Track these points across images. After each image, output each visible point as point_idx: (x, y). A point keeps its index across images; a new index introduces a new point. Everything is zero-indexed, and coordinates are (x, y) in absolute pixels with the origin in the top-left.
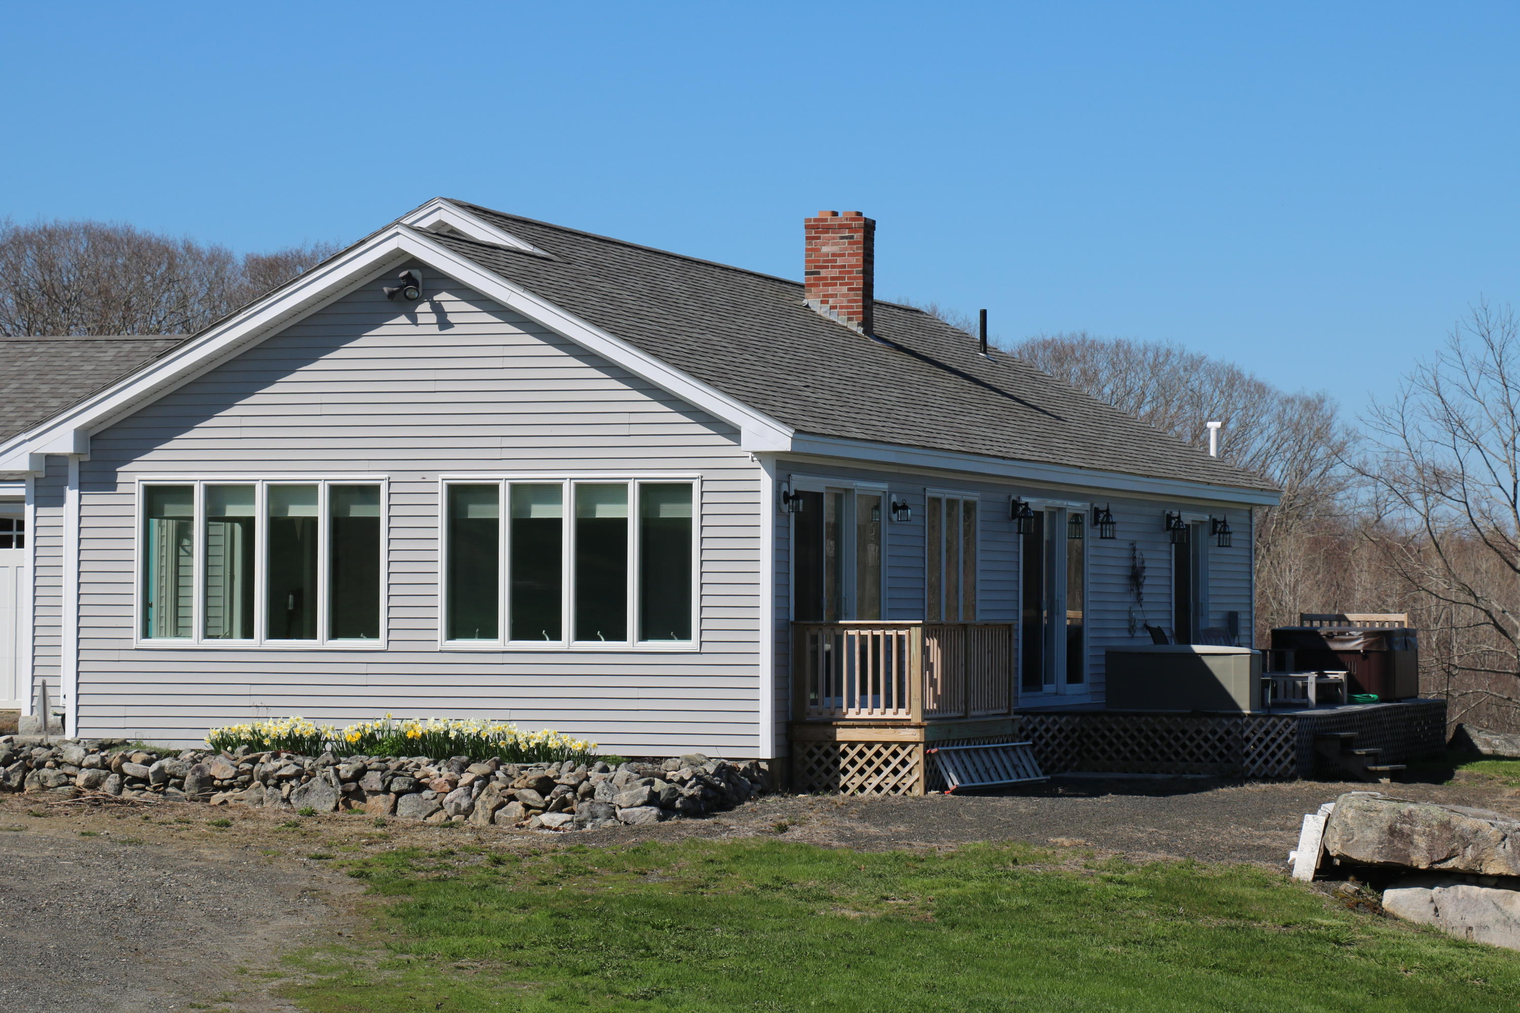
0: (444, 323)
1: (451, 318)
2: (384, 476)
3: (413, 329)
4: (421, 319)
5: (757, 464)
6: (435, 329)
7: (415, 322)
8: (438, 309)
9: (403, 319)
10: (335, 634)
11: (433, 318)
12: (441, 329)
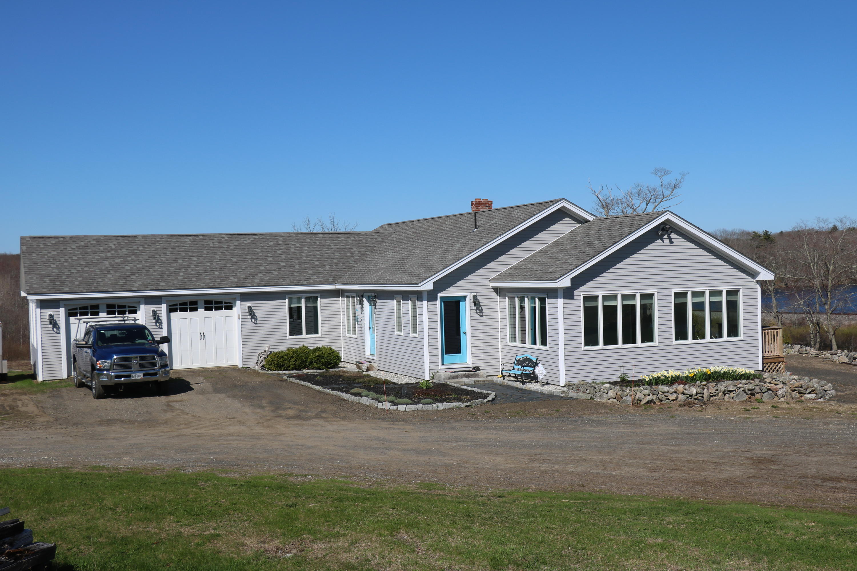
0: (671, 242)
1: (673, 240)
2: (656, 290)
3: (662, 244)
4: (665, 240)
5: (756, 284)
6: (669, 244)
7: (663, 242)
8: (670, 238)
9: (659, 241)
10: (642, 341)
11: (668, 240)
12: (670, 244)
